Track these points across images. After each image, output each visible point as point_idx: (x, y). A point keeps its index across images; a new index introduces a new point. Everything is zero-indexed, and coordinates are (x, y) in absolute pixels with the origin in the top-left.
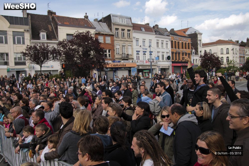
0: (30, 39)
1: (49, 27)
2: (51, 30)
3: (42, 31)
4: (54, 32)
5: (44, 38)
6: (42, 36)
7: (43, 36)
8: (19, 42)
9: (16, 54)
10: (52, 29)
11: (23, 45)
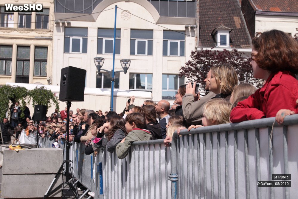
0: (196, 44)
1: (235, 21)
2: (238, 26)
3: (222, 29)
4: (245, 30)
5: (223, 43)
6: (221, 39)
7: (223, 38)
8: (173, 52)
9: (167, 75)
10: (242, 25)
11: (182, 58)
